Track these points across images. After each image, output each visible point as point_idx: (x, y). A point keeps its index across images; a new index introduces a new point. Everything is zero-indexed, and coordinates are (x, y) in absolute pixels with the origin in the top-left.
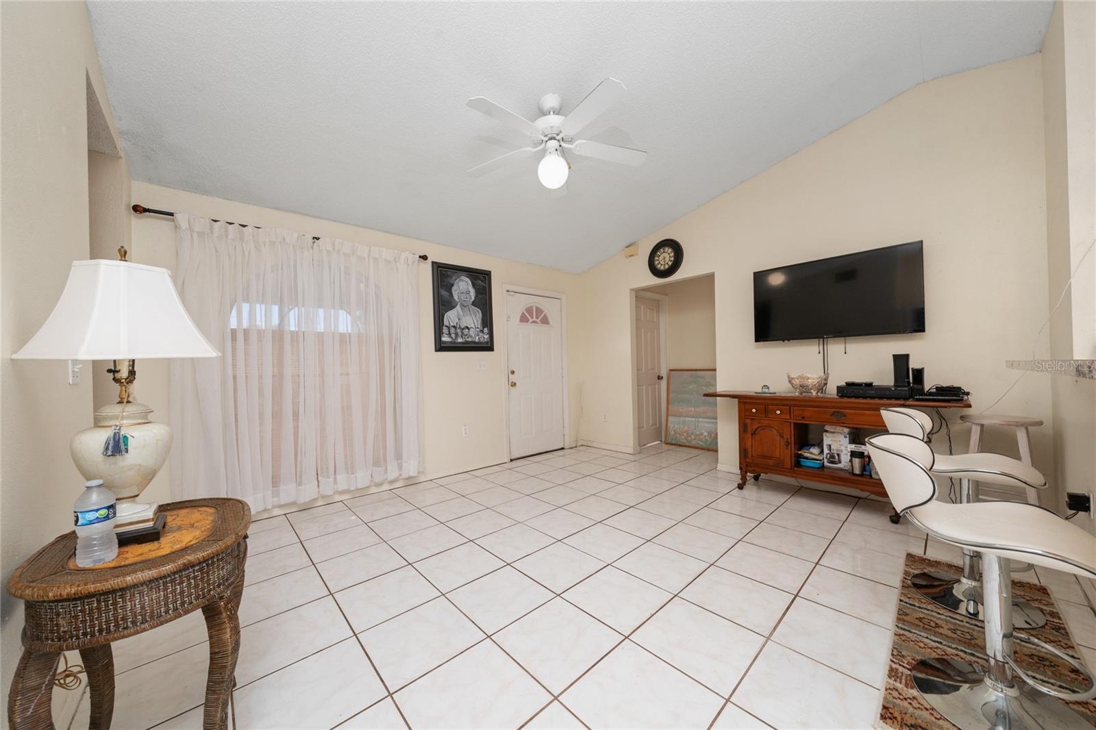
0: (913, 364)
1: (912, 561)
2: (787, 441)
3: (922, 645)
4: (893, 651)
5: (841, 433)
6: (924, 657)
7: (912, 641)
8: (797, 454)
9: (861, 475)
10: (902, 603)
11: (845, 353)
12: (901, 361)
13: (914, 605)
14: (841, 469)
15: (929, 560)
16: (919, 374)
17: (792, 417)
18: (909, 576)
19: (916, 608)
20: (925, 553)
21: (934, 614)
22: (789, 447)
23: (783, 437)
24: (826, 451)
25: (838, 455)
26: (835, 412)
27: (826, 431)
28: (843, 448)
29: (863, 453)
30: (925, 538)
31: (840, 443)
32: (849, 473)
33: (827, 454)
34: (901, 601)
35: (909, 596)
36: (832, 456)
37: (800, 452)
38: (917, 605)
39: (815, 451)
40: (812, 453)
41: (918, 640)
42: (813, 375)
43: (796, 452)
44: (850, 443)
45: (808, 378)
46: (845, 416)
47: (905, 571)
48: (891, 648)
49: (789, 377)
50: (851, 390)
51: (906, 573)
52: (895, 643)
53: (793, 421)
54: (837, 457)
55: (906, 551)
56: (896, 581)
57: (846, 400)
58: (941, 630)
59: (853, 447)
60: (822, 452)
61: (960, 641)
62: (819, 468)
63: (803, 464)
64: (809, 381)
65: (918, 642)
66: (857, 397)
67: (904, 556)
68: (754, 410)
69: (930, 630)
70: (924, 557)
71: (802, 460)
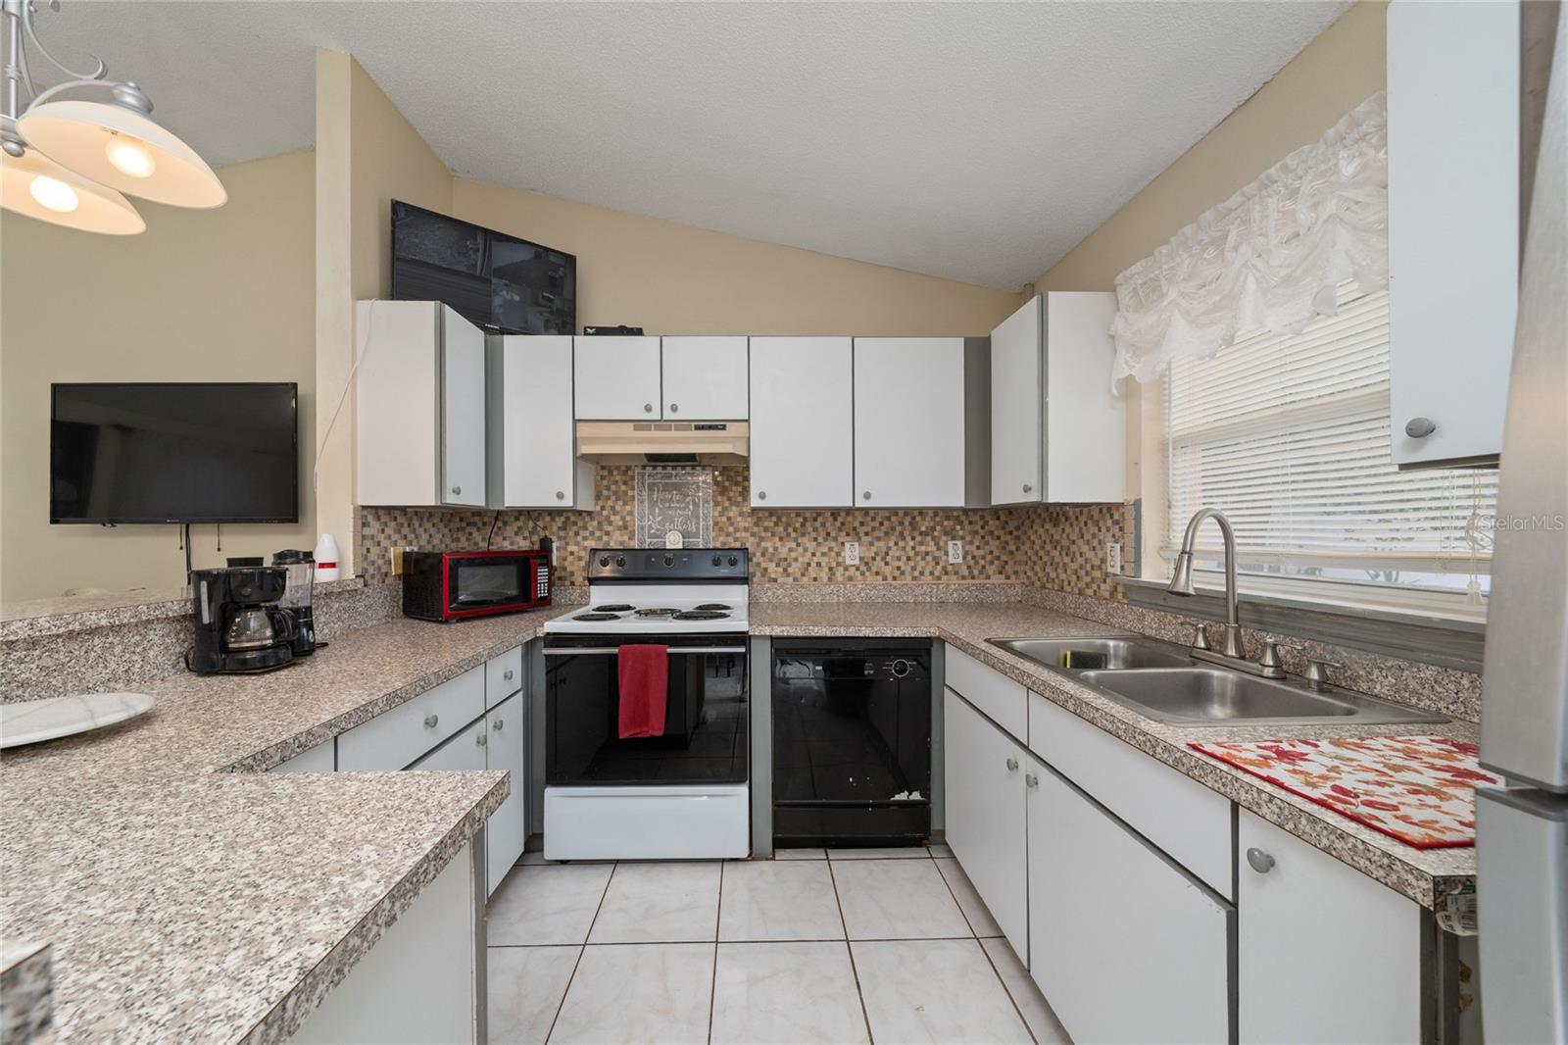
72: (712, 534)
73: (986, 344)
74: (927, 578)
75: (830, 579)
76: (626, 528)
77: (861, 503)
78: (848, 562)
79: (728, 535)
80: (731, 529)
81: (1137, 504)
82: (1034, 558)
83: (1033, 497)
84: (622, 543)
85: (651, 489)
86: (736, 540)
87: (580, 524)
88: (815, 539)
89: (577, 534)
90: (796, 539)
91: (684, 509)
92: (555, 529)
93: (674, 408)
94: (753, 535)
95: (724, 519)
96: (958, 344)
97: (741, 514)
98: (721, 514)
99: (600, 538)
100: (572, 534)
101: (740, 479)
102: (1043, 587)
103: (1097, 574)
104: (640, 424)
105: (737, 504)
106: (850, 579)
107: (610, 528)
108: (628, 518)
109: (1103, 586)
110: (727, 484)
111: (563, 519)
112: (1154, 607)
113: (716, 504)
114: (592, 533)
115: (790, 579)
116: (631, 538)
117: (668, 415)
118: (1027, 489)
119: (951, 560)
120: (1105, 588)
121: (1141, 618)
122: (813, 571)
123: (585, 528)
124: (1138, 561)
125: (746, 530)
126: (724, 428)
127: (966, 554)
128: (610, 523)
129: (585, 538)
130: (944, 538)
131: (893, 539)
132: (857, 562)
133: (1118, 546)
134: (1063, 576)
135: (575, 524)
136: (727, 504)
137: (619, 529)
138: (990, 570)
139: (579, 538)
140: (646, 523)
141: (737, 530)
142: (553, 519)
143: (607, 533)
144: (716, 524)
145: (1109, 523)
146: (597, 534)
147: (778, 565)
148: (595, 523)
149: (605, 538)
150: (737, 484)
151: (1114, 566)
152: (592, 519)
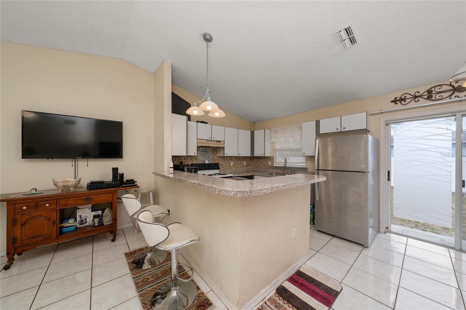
0: (120, 172)
1: (128, 256)
2: (54, 222)
3: (148, 292)
4: (143, 305)
5: (87, 208)
6: (151, 297)
7: (145, 294)
8: (61, 226)
9: (99, 226)
10: (135, 279)
11: (87, 166)
12: (115, 170)
13: (138, 277)
14: (87, 226)
15: (132, 252)
16: (122, 175)
17: (58, 206)
18: (130, 264)
19: (139, 277)
20: (130, 250)
21: (145, 275)
22: (55, 225)
23: (50, 220)
24: (78, 219)
25: (85, 219)
26: (86, 198)
27: (79, 208)
28: (88, 215)
29: (100, 214)
30: (126, 242)
31: (87, 213)
32: (92, 227)
33: (79, 220)
34: (133, 278)
35: (135, 274)
36: (82, 221)
37: (61, 225)
38: (139, 275)
39: (71, 221)
40: (69, 223)
41: (146, 291)
42: (71, 180)
43: (60, 225)
44: (92, 212)
45: (69, 182)
46: (92, 199)
47: (128, 263)
48: (141, 304)
49: (54, 182)
50: (94, 186)
51: (129, 263)
52: (141, 301)
53: (58, 208)
54: (84, 221)
55: (124, 253)
56: (127, 270)
57: (92, 191)
58: (150, 280)
59: (94, 213)
60: (76, 220)
61: (156, 279)
62: (74, 230)
63: (64, 231)
64: (69, 183)
65: (147, 292)
66: (97, 189)
67: (124, 256)
68: (25, 208)
69: (147, 283)
70: (130, 251)
71: (63, 229)
72: (211, 160)
73: (254, 132)
74: (241, 168)
75: (229, 168)
76: (196, 159)
77: (239, 156)
78: (231, 165)
79: (214, 161)
80: (214, 160)
81: (273, 157)
82: (255, 164)
83: (263, 156)
84: (196, 162)
85: (201, 152)
86: (215, 161)
87: (188, 158)
88: (227, 161)
89: (187, 161)
90: (224, 161)
91: (206, 156)
92: (183, 160)
93: (214, 138)
94: (218, 161)
95: (213, 158)
96: (250, 132)
97: (216, 157)
98: (213, 157)
99: (191, 162)
100: (186, 161)
101: (216, 150)
102: (257, 168)
103: (267, 166)
104: (208, 140)
105: (215, 155)
106: (232, 168)
107: (193, 159)
108: (197, 157)
109: (268, 167)
110: (214, 151)
111: (184, 157)
112: (275, 169)
113: (212, 155)
114: (190, 160)
115: (223, 169)
116: (197, 161)
117: (213, 139)
118: (262, 154)
119: (244, 165)
120: (268, 168)
121: (274, 171)
122: (226, 167)
123: (189, 159)
124: (273, 164)
125: (217, 160)
126: (220, 142)
127: (246, 163)
128: (193, 158)
129: (189, 162)
130: (243, 161)
131: (237, 161)
132: (232, 165)
133: (270, 162)
134: (261, 166)
135: (187, 158)
136: (214, 155)
137: (195, 159)
138: (249, 166)
139: (188, 162)
140: (200, 158)
141: (215, 160)
142: (182, 158)
143: (193, 160)
144: (212, 158)
145: (269, 159)
146: (191, 161)
147: (221, 166)
148: (191, 158)
149: (193, 161)
150: (215, 151)
151: (270, 164)
152: (190, 158)
